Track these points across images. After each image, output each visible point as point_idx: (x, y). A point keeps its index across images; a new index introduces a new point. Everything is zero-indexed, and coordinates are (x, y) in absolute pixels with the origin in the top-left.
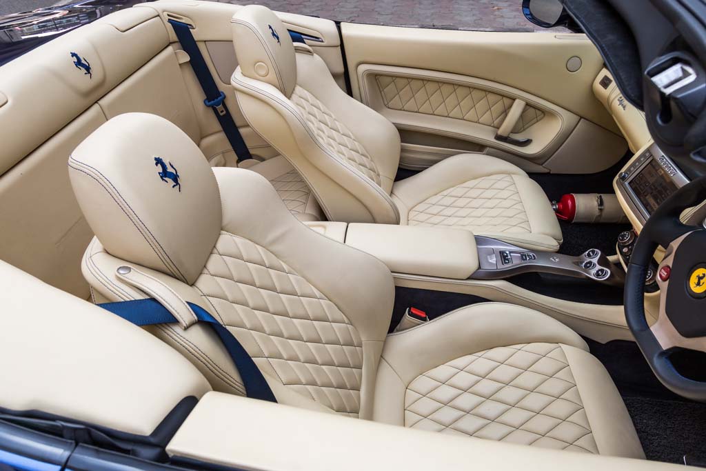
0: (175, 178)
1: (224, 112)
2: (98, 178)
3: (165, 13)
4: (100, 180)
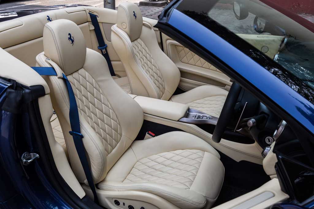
0: (73, 41)
1: (105, 53)
3: (88, 10)
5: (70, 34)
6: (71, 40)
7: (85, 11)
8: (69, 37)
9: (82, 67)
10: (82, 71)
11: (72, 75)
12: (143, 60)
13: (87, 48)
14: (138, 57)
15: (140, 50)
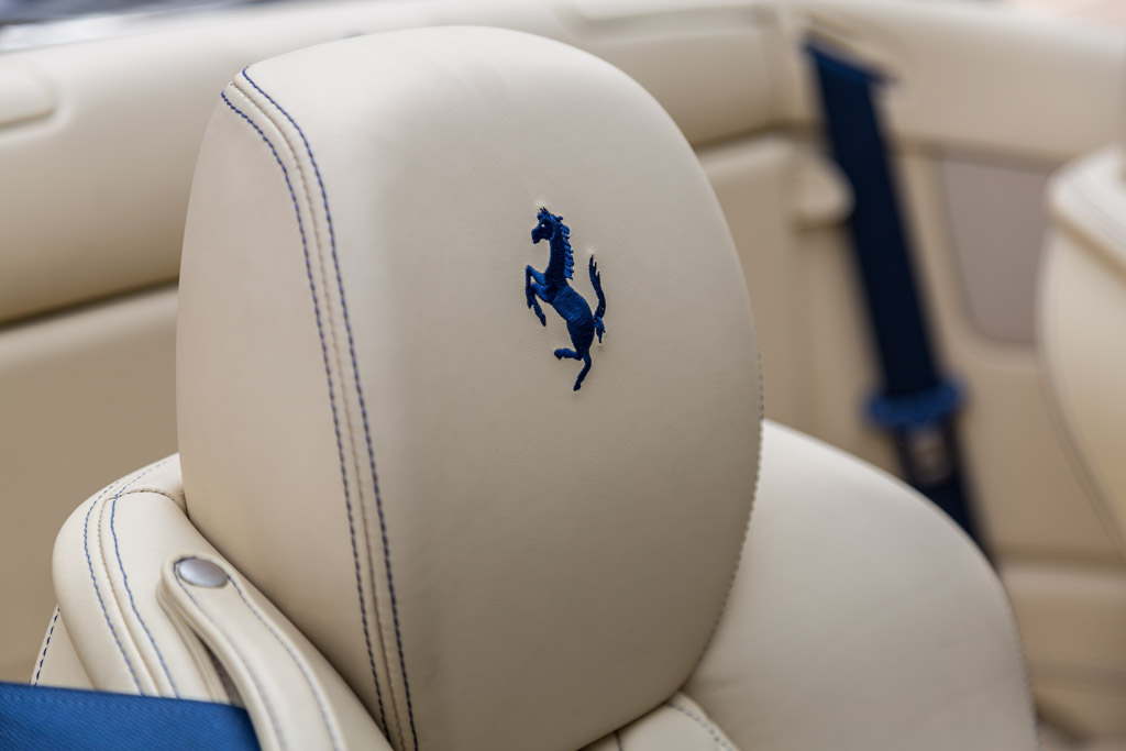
5: (550, 229)
6: (568, 304)
8: (542, 266)
9: (686, 687)
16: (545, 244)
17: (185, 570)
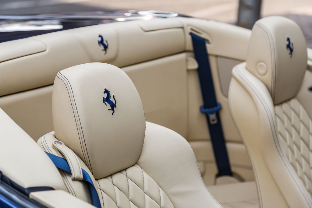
0: (113, 106)
1: (215, 122)
2: (66, 84)
3: (189, 28)
4: (67, 86)
5: (106, 91)
7: (182, 28)
8: (105, 97)
9: (136, 163)
10: (135, 172)
11: (110, 178)
12: (299, 149)
13: (146, 122)
14: (286, 141)
15: (293, 126)
16: (106, 94)
17: (56, 143)
